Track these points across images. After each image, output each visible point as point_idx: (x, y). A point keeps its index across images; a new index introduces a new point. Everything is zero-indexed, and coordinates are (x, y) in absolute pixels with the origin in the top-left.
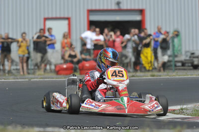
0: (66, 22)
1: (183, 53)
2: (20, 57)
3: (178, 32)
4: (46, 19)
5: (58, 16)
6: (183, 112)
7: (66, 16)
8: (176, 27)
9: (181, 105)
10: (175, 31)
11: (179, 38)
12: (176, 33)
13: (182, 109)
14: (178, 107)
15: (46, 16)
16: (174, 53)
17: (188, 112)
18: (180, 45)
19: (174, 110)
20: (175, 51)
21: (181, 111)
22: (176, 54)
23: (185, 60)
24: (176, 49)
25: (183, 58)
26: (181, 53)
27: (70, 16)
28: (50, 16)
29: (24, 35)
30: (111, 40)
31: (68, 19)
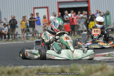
0: (46, 9)
1: (112, 24)
2: (21, 30)
3: (109, 12)
4: (34, 8)
5: (41, 6)
6: (110, 56)
7: (46, 6)
8: (107, 9)
9: (109, 52)
10: (107, 12)
11: (109, 15)
12: (107, 13)
13: (109, 54)
14: (107, 53)
15: (35, 7)
16: (107, 24)
17: (113, 55)
18: (110, 19)
19: (105, 55)
20: (107, 23)
21: (109, 55)
22: (108, 24)
23: (113, 28)
24: (108, 22)
25: (112, 27)
26: (111, 24)
27: (48, 6)
28: (37, 7)
29: (24, 18)
30: (71, 18)
31: (47, 7)
